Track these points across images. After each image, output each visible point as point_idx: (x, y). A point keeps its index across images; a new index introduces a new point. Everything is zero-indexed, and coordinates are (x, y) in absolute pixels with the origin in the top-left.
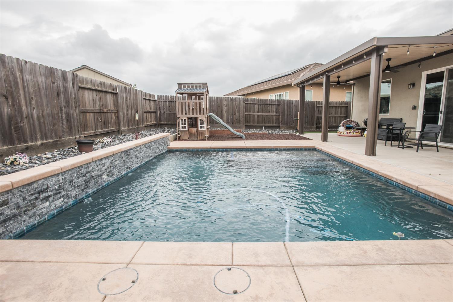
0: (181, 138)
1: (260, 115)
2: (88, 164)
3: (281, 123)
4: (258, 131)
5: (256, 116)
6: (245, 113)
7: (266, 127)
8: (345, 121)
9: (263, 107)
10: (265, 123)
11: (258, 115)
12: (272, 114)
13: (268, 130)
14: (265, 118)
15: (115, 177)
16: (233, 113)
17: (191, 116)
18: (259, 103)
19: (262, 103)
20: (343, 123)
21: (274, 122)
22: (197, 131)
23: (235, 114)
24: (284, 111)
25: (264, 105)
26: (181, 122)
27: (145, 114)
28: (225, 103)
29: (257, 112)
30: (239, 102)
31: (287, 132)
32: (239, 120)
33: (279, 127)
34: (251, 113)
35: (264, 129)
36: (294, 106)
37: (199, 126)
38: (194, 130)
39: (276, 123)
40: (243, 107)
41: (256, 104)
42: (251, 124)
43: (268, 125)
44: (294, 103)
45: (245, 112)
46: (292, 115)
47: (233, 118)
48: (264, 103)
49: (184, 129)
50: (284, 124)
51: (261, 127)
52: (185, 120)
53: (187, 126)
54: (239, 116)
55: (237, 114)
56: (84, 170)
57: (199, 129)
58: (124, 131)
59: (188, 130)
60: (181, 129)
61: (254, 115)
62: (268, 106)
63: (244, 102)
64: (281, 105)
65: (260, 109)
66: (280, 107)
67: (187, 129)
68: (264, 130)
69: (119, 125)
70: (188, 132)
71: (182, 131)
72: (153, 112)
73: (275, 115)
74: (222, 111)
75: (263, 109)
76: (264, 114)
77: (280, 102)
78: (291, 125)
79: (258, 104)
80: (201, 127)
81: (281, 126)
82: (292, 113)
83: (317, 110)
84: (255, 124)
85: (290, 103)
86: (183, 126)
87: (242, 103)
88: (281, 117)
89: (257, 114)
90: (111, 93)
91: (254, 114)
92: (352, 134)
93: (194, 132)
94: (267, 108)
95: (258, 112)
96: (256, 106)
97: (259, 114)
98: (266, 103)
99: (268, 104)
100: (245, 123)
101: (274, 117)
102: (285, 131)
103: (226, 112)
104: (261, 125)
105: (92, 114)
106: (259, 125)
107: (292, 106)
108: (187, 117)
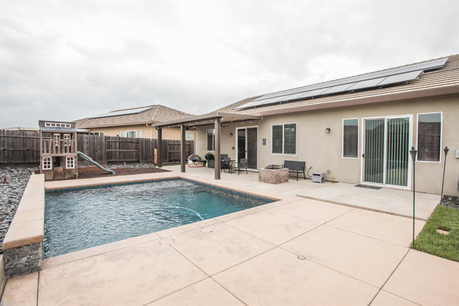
1: (121, 152)
3: (140, 158)
5: (118, 153)
6: (107, 150)
7: (128, 163)
8: (191, 155)
9: (123, 144)
10: (126, 159)
11: (119, 152)
12: (132, 150)
13: (129, 165)
14: (126, 154)
16: (95, 150)
17: (58, 155)
18: (121, 141)
19: (123, 141)
20: (190, 158)
21: (134, 158)
22: (64, 170)
23: (97, 151)
24: (143, 148)
25: (125, 143)
26: (43, 161)
28: (86, 141)
29: (118, 149)
30: (101, 140)
31: (146, 166)
32: (101, 156)
33: (138, 162)
34: (113, 150)
35: (125, 164)
36: (151, 144)
37: (67, 164)
38: (60, 169)
39: (135, 158)
40: (105, 144)
41: (117, 142)
42: (113, 160)
43: (129, 160)
44: (151, 141)
45: (107, 148)
46: (150, 151)
47: (95, 154)
48: (125, 141)
49: (47, 169)
50: (142, 159)
51: (122, 163)
52: (49, 159)
53: (51, 165)
54: (101, 153)
55: (99, 151)
57: (67, 168)
59: (53, 169)
60: (43, 169)
61: (116, 152)
62: (129, 143)
63: (106, 140)
64: (140, 143)
65: (122, 146)
66: (139, 145)
67: (51, 168)
68: (125, 166)
70: (52, 171)
71: (44, 171)
73: (135, 152)
74: (83, 148)
75: (123, 146)
76: (125, 150)
77: (139, 140)
78: (149, 160)
79: (119, 142)
80: (69, 166)
81: (140, 160)
82: (150, 149)
83: (169, 147)
84: (117, 160)
85: (147, 141)
86: (46, 166)
87: (104, 140)
88: (140, 153)
91: (116, 150)
92: (198, 165)
93: (61, 172)
94: (128, 145)
96: (118, 144)
97: (121, 150)
98: (126, 141)
99: (128, 142)
100: (107, 159)
101: (134, 153)
102: (145, 165)
103: (87, 149)
104: (122, 160)
106: (121, 160)
107: (150, 144)
108: (50, 155)
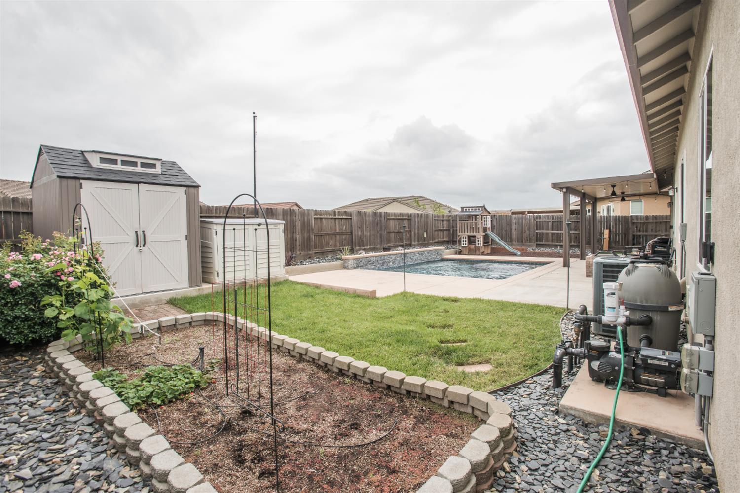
0: (462, 253)
1: (555, 233)
2: (384, 256)
4: (548, 250)
5: (550, 235)
9: (558, 224)
15: (396, 265)
16: (523, 231)
17: (472, 234)
18: (554, 220)
19: (557, 220)
21: (573, 241)
22: (475, 247)
23: (525, 232)
26: (462, 239)
27: (436, 233)
28: (514, 221)
30: (530, 220)
32: (530, 238)
33: (578, 247)
34: (544, 231)
37: (477, 242)
38: (472, 246)
40: (534, 225)
41: (549, 221)
42: (544, 243)
45: (537, 229)
46: (596, 233)
47: (523, 237)
49: (465, 245)
51: (556, 246)
52: (465, 238)
53: (467, 242)
54: (530, 234)
55: (527, 232)
56: (382, 258)
57: (477, 245)
58: (414, 245)
59: (468, 246)
60: (462, 245)
61: (547, 233)
63: (535, 220)
65: (555, 226)
68: (559, 250)
69: (411, 240)
70: (468, 248)
71: (463, 247)
72: (447, 230)
73: (573, 233)
75: (558, 227)
80: (478, 244)
82: (597, 230)
83: (632, 226)
84: (549, 243)
86: (465, 243)
87: (533, 220)
89: (551, 232)
90: (407, 219)
91: (548, 231)
93: (473, 248)
95: (552, 230)
96: (550, 224)
100: (536, 242)
101: (573, 235)
103: (515, 230)
104: (557, 243)
105: (393, 234)
106: (553, 243)
108: (466, 234)
